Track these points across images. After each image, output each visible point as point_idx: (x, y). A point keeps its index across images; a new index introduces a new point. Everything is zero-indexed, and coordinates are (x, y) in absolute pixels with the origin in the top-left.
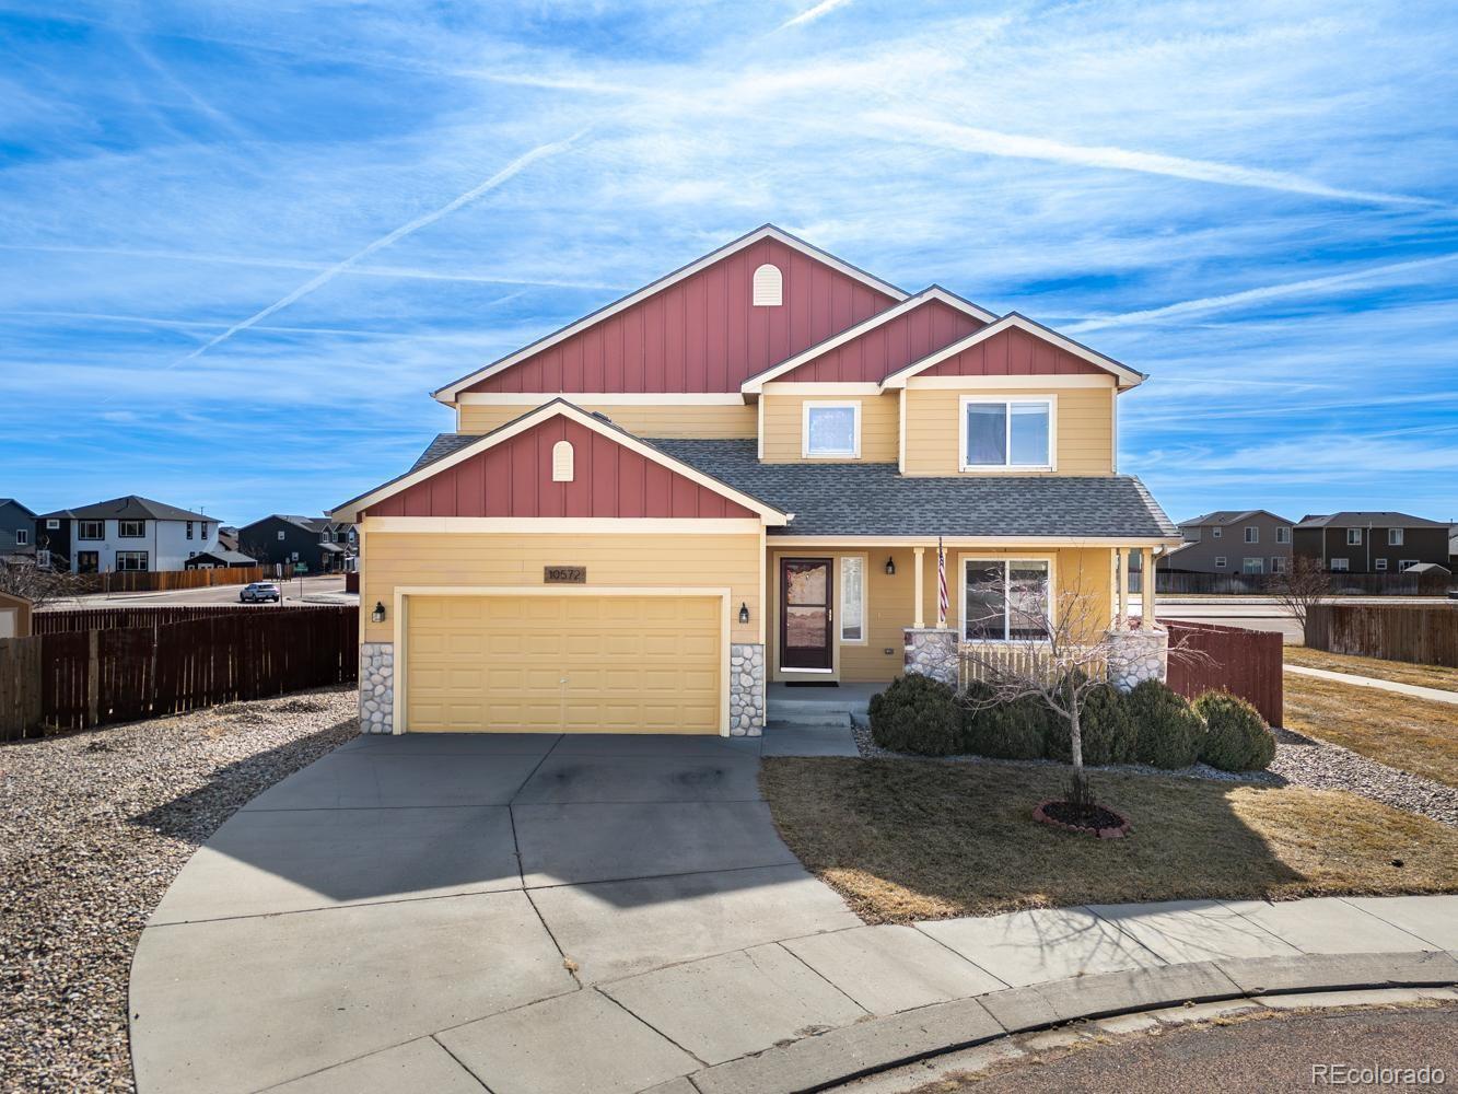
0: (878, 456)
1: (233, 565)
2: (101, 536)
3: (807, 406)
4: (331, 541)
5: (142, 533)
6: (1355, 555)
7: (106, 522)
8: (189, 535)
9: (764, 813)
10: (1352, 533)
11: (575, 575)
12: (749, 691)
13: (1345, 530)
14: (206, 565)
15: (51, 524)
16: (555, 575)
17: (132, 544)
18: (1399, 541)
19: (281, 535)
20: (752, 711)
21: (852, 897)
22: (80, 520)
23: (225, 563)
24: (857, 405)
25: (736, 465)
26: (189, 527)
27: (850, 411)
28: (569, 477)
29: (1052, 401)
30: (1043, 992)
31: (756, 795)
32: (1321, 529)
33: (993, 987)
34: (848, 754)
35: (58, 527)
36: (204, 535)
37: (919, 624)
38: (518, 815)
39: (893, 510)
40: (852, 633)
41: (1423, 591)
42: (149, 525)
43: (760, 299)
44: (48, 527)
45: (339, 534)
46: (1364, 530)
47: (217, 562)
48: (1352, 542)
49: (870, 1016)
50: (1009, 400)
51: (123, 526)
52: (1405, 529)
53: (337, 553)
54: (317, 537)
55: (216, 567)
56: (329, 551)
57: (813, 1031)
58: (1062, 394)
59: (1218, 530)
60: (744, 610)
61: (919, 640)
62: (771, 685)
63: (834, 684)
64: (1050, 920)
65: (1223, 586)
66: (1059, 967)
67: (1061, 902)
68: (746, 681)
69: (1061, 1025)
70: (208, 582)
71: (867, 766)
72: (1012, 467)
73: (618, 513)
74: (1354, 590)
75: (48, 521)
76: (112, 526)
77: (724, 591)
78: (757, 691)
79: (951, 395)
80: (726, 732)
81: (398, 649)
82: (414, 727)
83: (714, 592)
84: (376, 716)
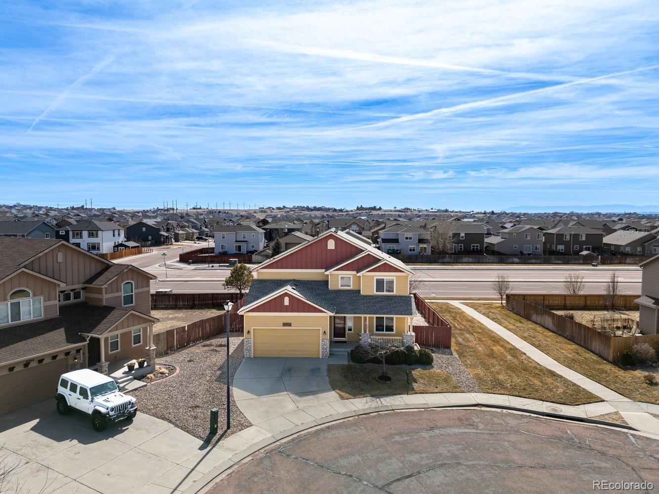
0: (356, 288)
1: (132, 248)
2: (81, 237)
3: (340, 276)
4: (164, 231)
5: (97, 236)
6: (567, 244)
7: (83, 232)
8: (114, 235)
9: (327, 378)
10: (566, 235)
11: (289, 325)
12: (326, 349)
13: (563, 234)
14: (122, 248)
15: (61, 232)
16: (285, 324)
17: (93, 240)
18: (584, 239)
19: (144, 229)
20: (326, 353)
21: (340, 395)
22: (73, 231)
23: (129, 247)
24: (351, 277)
25: (324, 290)
26: (114, 232)
27: (350, 277)
28: (288, 304)
29: (395, 278)
30: (363, 410)
31: (326, 374)
32: (554, 234)
33: (357, 409)
34: (345, 364)
35: (64, 234)
36: (119, 234)
37: (363, 332)
38: (283, 380)
39: (358, 306)
40: (350, 330)
41: (584, 262)
42: (100, 233)
43: (329, 248)
44: (60, 234)
45: (167, 228)
46: (570, 234)
47: (126, 246)
48: (565, 239)
49: (339, 413)
50: (385, 278)
51: (90, 233)
52: (586, 234)
53: (167, 236)
54: (159, 230)
55: (125, 249)
56: (164, 236)
57: (331, 415)
58: (397, 277)
59: (515, 234)
60: (325, 332)
61: (362, 336)
62: (331, 342)
63: (345, 342)
64: (369, 399)
65: (510, 260)
66: (367, 406)
67: (372, 396)
68: (325, 347)
69: (365, 414)
70: (124, 255)
71: (349, 366)
72: (385, 293)
73: (298, 312)
74: (559, 262)
75: (60, 232)
76: (85, 234)
77: (321, 328)
78: (327, 349)
79: (373, 277)
80: (321, 357)
81: (252, 340)
82: (256, 356)
83: (319, 328)
84: (248, 354)
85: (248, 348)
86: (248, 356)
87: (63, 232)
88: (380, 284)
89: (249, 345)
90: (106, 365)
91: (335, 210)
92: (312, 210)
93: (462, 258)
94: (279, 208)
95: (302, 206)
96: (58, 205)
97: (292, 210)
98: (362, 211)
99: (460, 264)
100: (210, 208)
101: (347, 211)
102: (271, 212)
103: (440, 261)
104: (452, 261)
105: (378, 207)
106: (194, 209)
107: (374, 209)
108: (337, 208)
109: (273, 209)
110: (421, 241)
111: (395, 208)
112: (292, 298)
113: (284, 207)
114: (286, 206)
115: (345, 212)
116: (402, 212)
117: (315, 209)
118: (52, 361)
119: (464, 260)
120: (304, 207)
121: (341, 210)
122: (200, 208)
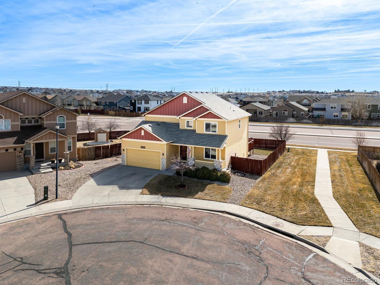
2: (141, 104)
3: (186, 121)
5: (148, 103)
8: (158, 103)
9: (148, 181)
11: (144, 147)
16: (142, 147)
17: (147, 106)
20: (164, 167)
21: (142, 192)
22: (138, 100)
25: (176, 129)
27: (192, 122)
28: (143, 135)
29: (217, 123)
31: (150, 179)
36: (160, 103)
38: (123, 179)
43: (184, 102)
50: (211, 122)
60: (163, 154)
61: (189, 159)
66: (149, 200)
67: (162, 195)
68: (163, 163)
69: (142, 204)
72: (211, 133)
73: (149, 140)
76: (143, 102)
77: (161, 151)
78: (165, 165)
79: (203, 121)
80: (161, 170)
81: (125, 155)
82: (128, 165)
83: (160, 151)
84: (123, 163)
85: (124, 160)
86: (123, 164)
87: (133, 101)
88: (208, 126)
89: (124, 158)
90: (33, 158)
91: (318, 92)
92: (302, 93)
93: (372, 123)
94: (279, 92)
95: (296, 90)
96: (159, 90)
97: (288, 93)
98: (338, 93)
99: (368, 127)
100: (237, 92)
101: (327, 93)
102: (274, 94)
103: (353, 124)
104: (364, 125)
105: (351, 90)
106: (228, 92)
107: (348, 91)
108: (320, 91)
109: (276, 92)
110: (343, 110)
111: (366, 91)
112: (146, 132)
113: (283, 91)
114: (285, 90)
115: (325, 94)
116: (370, 93)
117: (304, 92)
118: (5, 152)
119: (373, 125)
120: (297, 91)
121: (322, 93)
122: (232, 92)
